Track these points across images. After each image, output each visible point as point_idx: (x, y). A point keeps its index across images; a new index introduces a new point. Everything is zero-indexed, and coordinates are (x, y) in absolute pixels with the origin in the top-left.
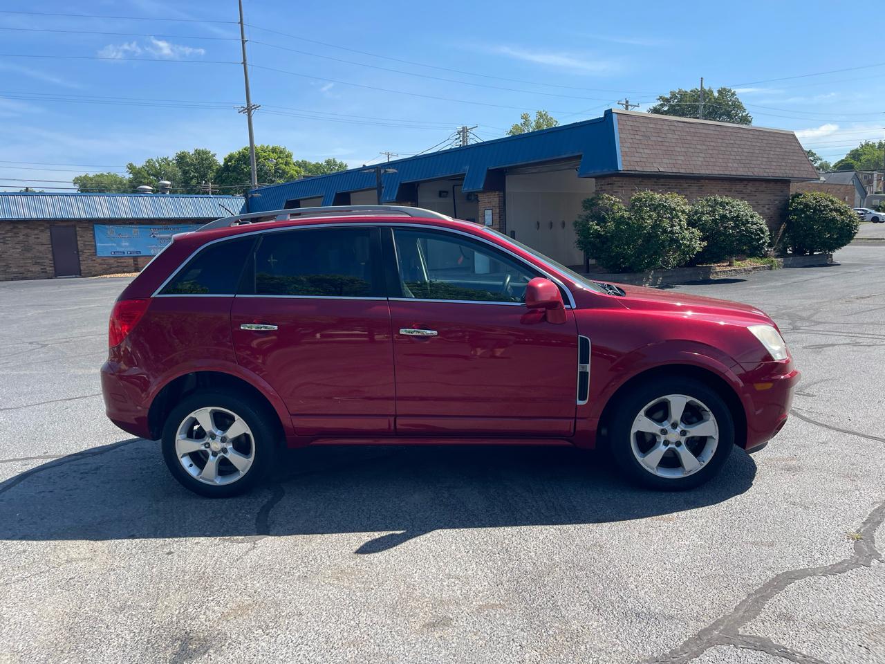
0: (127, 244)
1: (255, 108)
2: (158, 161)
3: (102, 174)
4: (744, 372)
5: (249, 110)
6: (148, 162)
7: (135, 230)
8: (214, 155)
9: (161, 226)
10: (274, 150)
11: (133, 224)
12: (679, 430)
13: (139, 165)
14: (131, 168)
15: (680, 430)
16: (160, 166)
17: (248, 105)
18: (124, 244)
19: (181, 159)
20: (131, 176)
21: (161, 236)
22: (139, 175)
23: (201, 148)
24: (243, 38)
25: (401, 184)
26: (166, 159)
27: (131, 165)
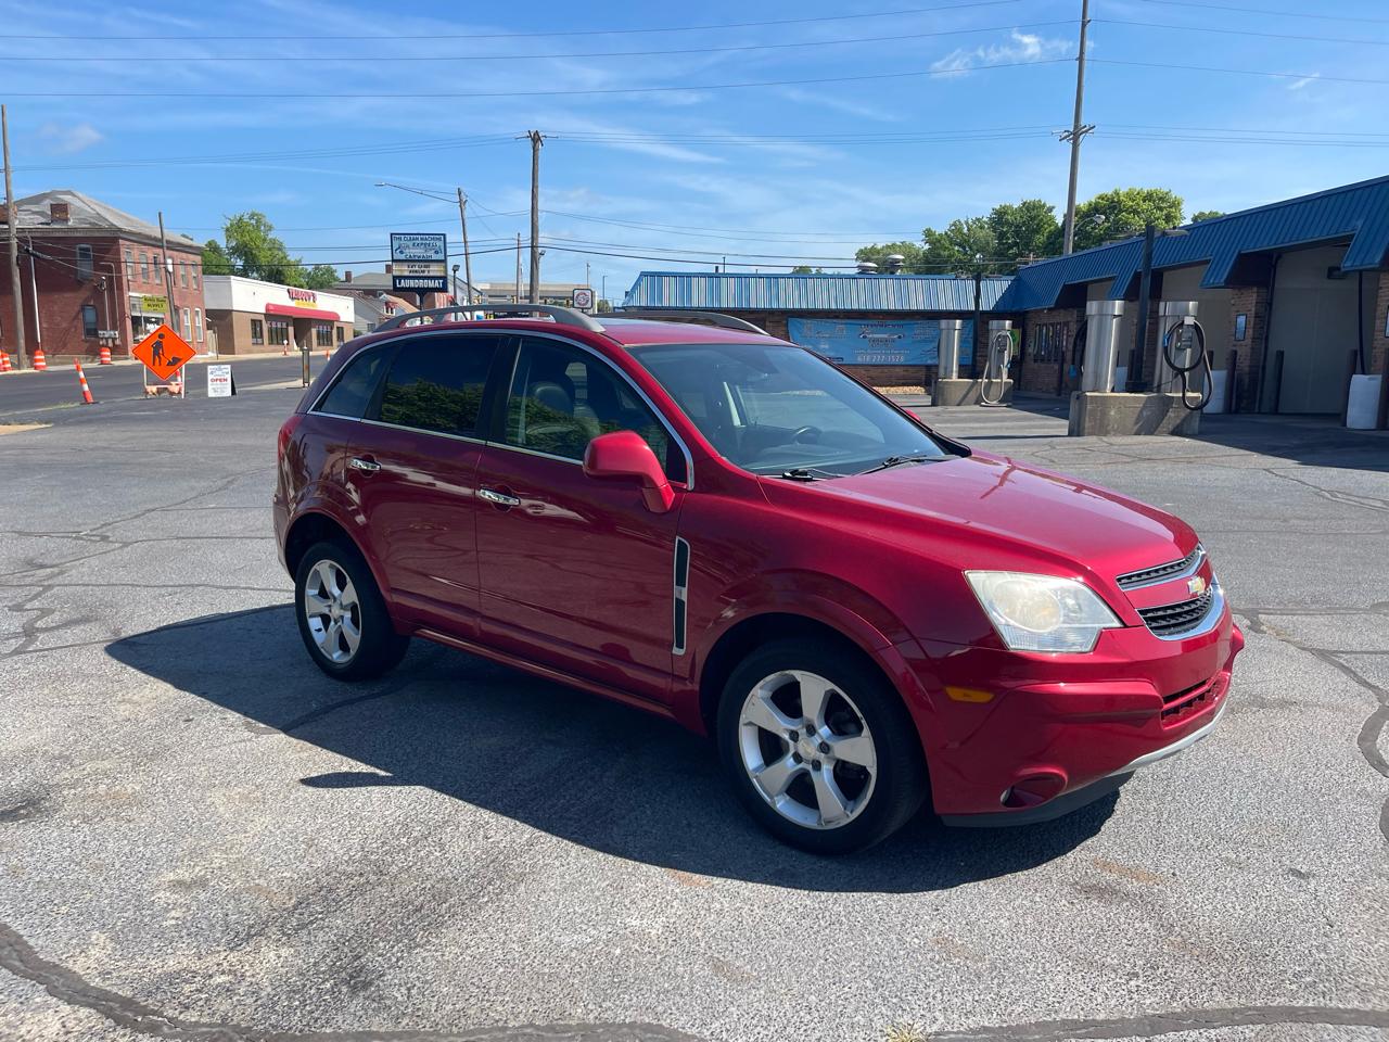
0: (827, 347)
1: (1086, 131)
2: (967, 223)
3: (894, 245)
4: (923, 657)
5: (1075, 136)
6: (954, 224)
7: (841, 328)
8: (1051, 209)
9: (875, 322)
10: (1149, 197)
11: (837, 317)
12: (817, 740)
13: (941, 228)
14: (928, 233)
15: (820, 741)
16: (969, 230)
17: (1076, 127)
18: (822, 346)
19: (1000, 217)
20: (927, 247)
21: (876, 336)
22: (938, 244)
23: (1030, 198)
24: (1084, 16)
25: (1240, 255)
26: (978, 220)
27: (929, 230)
